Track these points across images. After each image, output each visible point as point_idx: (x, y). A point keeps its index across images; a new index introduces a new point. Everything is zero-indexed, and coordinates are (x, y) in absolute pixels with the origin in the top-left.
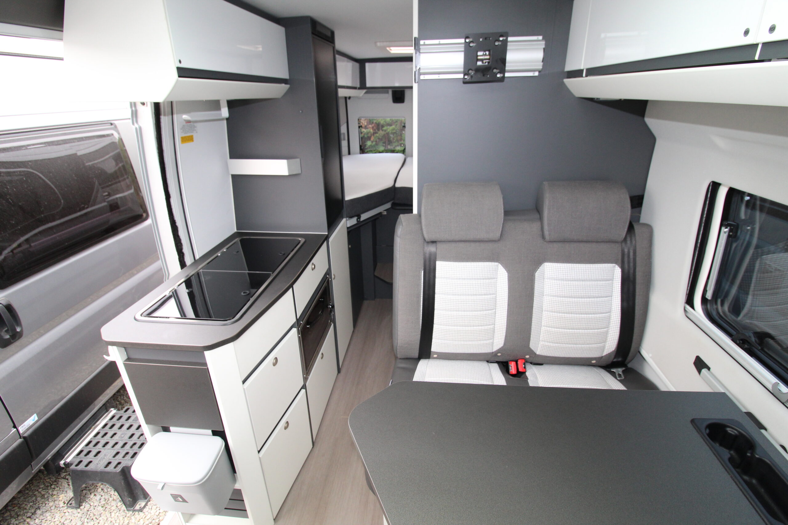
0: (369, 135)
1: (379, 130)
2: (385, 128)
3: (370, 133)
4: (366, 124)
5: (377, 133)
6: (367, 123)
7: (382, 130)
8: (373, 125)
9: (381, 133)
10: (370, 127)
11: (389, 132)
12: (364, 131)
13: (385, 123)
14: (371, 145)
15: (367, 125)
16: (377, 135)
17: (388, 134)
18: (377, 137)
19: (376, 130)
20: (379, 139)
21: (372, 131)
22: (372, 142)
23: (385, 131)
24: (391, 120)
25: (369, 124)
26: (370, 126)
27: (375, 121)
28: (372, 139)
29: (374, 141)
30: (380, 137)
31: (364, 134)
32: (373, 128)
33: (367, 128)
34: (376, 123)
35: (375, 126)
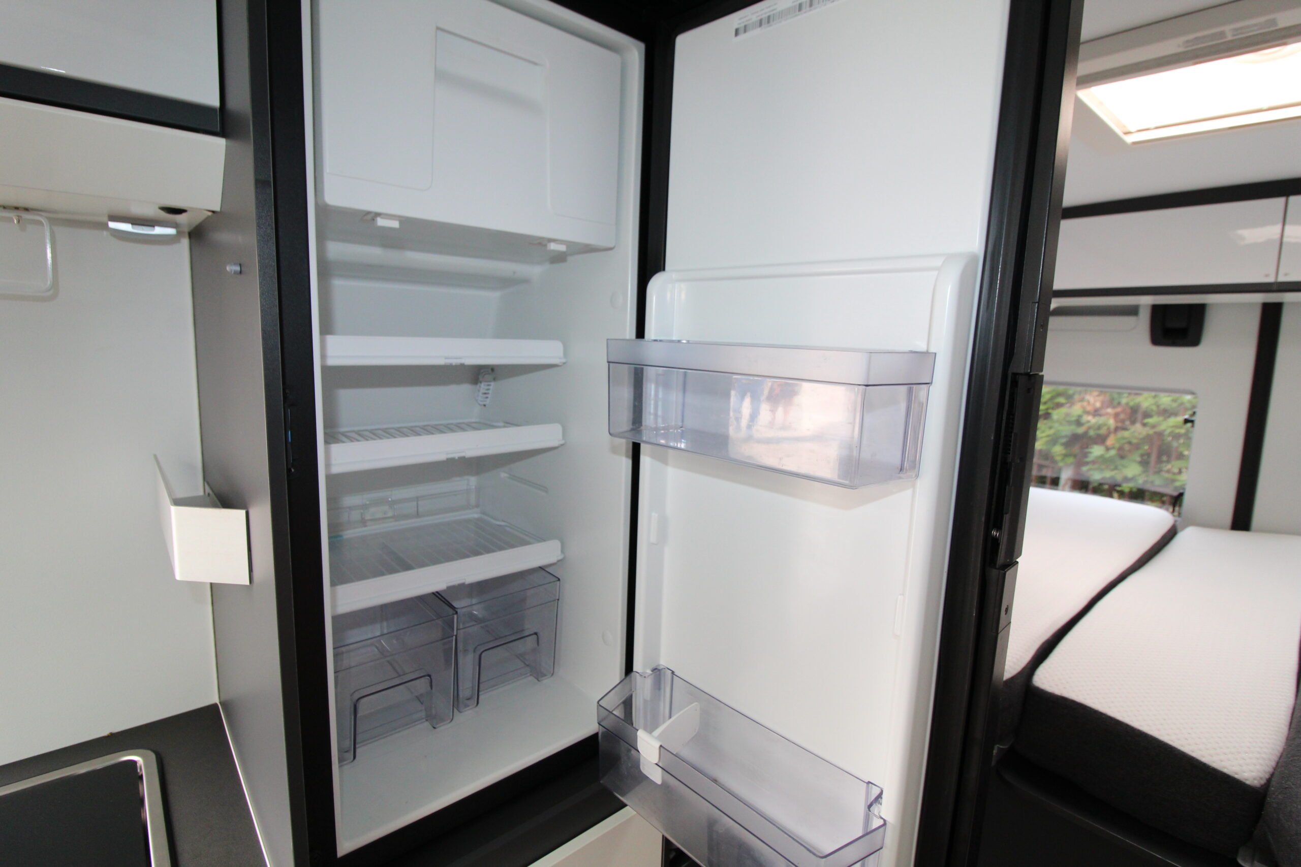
0: (1103, 431)
1: (1133, 422)
2: (1150, 421)
3: (1105, 428)
4: (1098, 405)
5: (1125, 429)
6: (1103, 403)
7: (1144, 425)
8: (1119, 409)
9: (1138, 431)
10: (1107, 414)
11: (1164, 431)
12: (1088, 422)
13: (1154, 408)
14: (1102, 456)
15: (1102, 407)
16: (1126, 434)
17: (1160, 434)
18: (1124, 438)
19: (1127, 423)
20: (1130, 443)
21: (1111, 422)
22: (1108, 449)
23: (1153, 426)
24: (1174, 401)
25: (1108, 407)
26: (1109, 410)
27: (1124, 401)
28: (1110, 441)
29: (1113, 448)
30: (1134, 441)
31: (1089, 428)
32: (1116, 415)
33: (1100, 415)
34: (1127, 404)
35: (1123, 411)
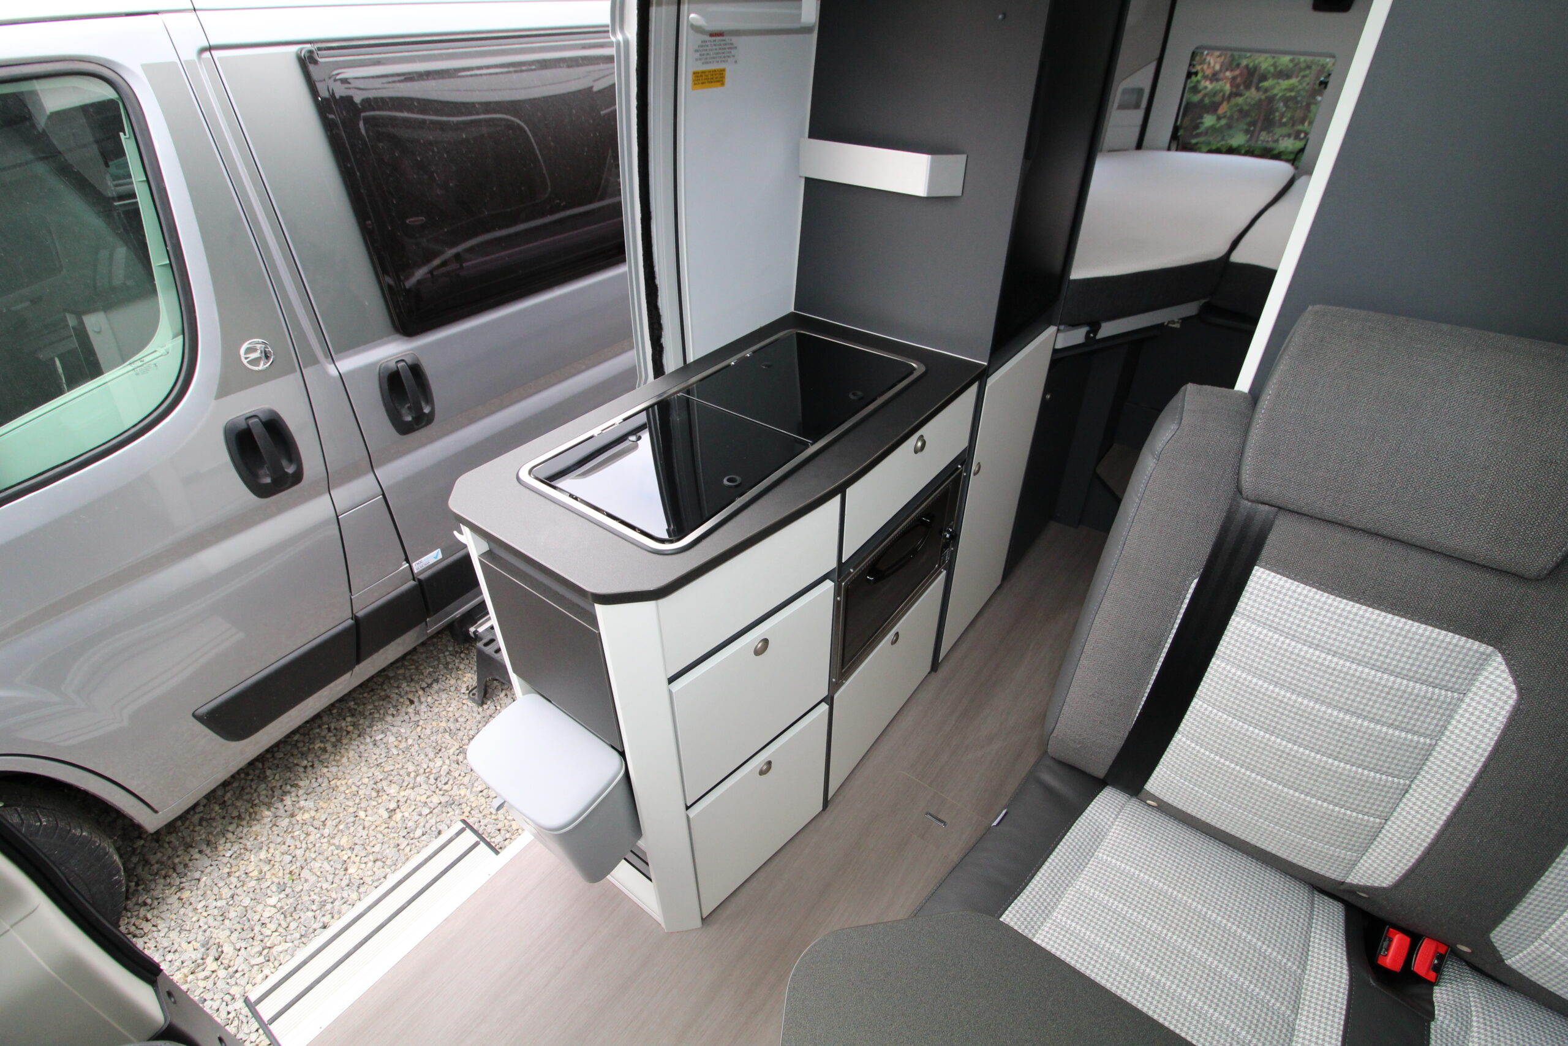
0: (1218, 99)
1: (1248, 87)
2: (1265, 84)
3: (1221, 94)
4: (1217, 67)
5: (1241, 95)
6: (1221, 66)
7: (1258, 89)
8: (1237, 72)
9: (1253, 95)
10: (1226, 78)
11: (1276, 95)
12: (1206, 88)
13: (1272, 69)
14: (1212, 128)
15: (1221, 70)
16: (1240, 100)
17: (1271, 100)
18: (1237, 105)
19: (1242, 87)
20: (1241, 111)
21: (1228, 88)
22: (1219, 118)
23: (1266, 90)
24: (1292, 61)
25: (1227, 70)
26: (1228, 74)
27: (1244, 62)
28: (1223, 109)
29: (1225, 117)
30: (1246, 108)
31: (1205, 95)
32: (1234, 78)
33: (1217, 80)
34: (1247, 66)
35: (1241, 74)
